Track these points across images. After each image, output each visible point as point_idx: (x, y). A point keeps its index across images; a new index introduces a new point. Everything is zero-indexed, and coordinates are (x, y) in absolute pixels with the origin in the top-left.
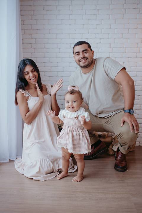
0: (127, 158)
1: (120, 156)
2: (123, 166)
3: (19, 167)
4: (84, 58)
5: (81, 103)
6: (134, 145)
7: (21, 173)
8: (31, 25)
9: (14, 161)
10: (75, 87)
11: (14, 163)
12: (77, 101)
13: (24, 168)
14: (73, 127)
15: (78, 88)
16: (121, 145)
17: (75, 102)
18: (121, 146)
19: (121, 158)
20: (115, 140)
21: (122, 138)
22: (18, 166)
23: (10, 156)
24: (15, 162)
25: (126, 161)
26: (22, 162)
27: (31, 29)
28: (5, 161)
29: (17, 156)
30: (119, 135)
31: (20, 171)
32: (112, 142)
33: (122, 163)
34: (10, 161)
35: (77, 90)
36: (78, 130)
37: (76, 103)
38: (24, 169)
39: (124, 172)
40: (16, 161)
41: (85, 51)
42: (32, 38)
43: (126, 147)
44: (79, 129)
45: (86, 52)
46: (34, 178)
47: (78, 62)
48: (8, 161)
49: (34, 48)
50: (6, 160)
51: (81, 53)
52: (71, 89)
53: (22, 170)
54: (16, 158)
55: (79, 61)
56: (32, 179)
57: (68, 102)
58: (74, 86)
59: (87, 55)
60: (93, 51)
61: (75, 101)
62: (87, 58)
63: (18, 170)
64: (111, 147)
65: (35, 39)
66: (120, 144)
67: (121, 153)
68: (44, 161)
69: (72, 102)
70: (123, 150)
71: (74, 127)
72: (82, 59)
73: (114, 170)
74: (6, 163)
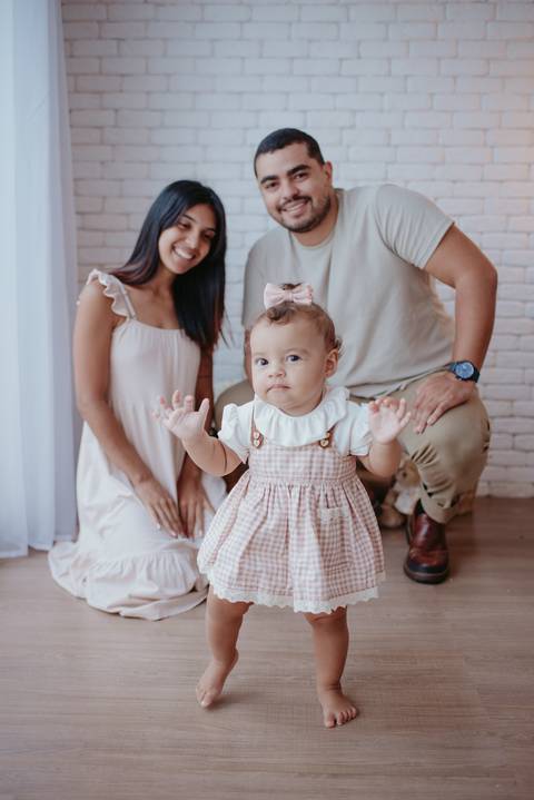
0: (449, 536)
1: (424, 529)
2: (435, 563)
3: (67, 574)
4: (296, 197)
5: (329, 362)
6: (469, 492)
7: (75, 594)
8: (100, 58)
9: (46, 552)
10: (297, 289)
11: (47, 559)
12: (305, 352)
13: (87, 573)
14: (313, 488)
15: (311, 291)
16: (430, 490)
17: (296, 358)
18: (430, 494)
19: (427, 536)
20: (405, 475)
21: (434, 465)
22: (64, 571)
23: (32, 534)
24: (49, 556)
25: (445, 548)
26: (76, 556)
27: (101, 73)
28: (13, 554)
29: (57, 533)
30: (424, 452)
31: (71, 585)
32: (393, 481)
33: (431, 553)
34: (32, 551)
35: (307, 302)
36: (334, 495)
37: (299, 362)
38: (85, 580)
39: (439, 586)
40: (54, 553)
41: (300, 172)
42: (103, 109)
43: (447, 497)
44: (337, 493)
45: (301, 175)
46: (125, 611)
47: (275, 213)
48: (24, 551)
49: (113, 145)
50: (18, 548)
51: (284, 182)
52: (276, 300)
53: (81, 581)
54: (54, 543)
55: (280, 209)
56: (117, 614)
57: (265, 362)
58: (291, 287)
59: (305, 186)
60: (329, 164)
61: (293, 353)
62: (307, 199)
63: (62, 582)
64: (389, 499)
65: (116, 111)
66: (426, 488)
67: (429, 519)
68: (161, 562)
69: (282, 360)
70: (435, 510)
71: (317, 488)
72: (290, 201)
73: (403, 577)
74: (18, 559)
